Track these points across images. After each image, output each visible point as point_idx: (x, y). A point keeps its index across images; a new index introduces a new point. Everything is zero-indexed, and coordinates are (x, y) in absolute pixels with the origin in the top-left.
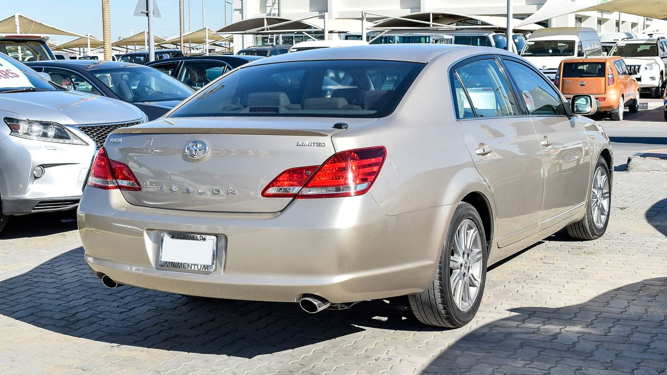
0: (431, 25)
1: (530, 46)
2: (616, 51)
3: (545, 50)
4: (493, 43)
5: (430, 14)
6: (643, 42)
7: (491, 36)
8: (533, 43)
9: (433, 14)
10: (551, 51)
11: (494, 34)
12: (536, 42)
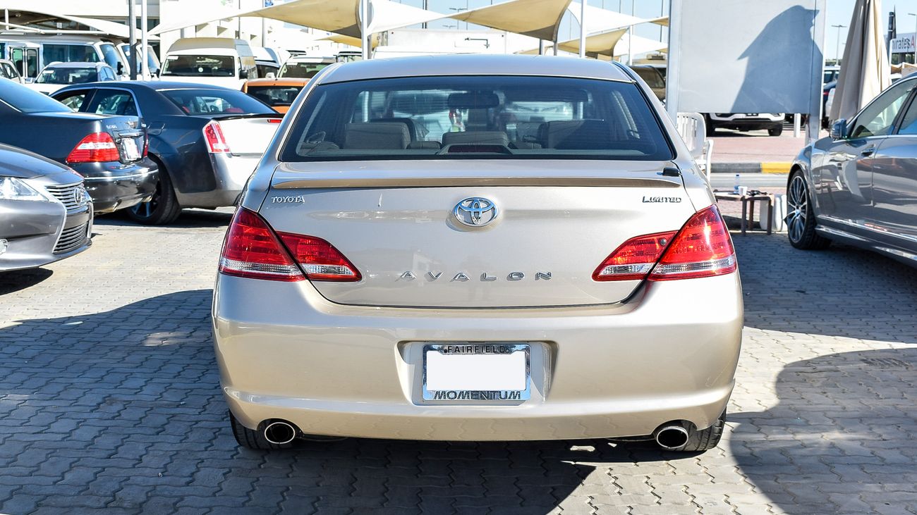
0: (7, 28)
1: (170, 62)
2: (285, 72)
3: (189, 68)
4: (102, 57)
5: (4, 10)
6: (320, 61)
7: (97, 45)
8: (176, 58)
9: (10, 12)
10: (201, 70)
11: (102, 43)
12: (181, 57)
